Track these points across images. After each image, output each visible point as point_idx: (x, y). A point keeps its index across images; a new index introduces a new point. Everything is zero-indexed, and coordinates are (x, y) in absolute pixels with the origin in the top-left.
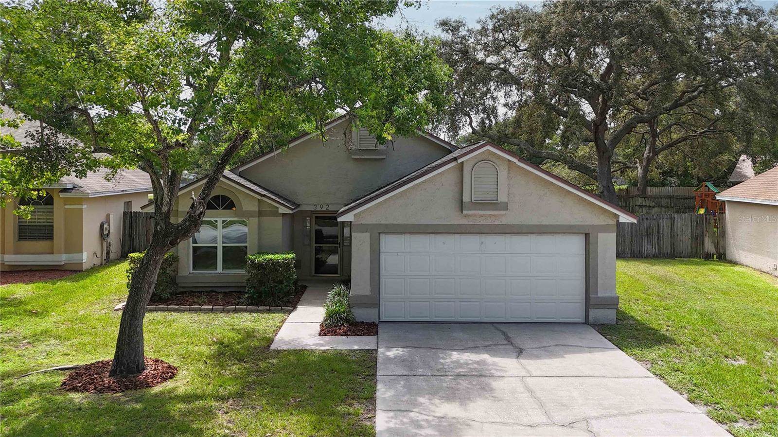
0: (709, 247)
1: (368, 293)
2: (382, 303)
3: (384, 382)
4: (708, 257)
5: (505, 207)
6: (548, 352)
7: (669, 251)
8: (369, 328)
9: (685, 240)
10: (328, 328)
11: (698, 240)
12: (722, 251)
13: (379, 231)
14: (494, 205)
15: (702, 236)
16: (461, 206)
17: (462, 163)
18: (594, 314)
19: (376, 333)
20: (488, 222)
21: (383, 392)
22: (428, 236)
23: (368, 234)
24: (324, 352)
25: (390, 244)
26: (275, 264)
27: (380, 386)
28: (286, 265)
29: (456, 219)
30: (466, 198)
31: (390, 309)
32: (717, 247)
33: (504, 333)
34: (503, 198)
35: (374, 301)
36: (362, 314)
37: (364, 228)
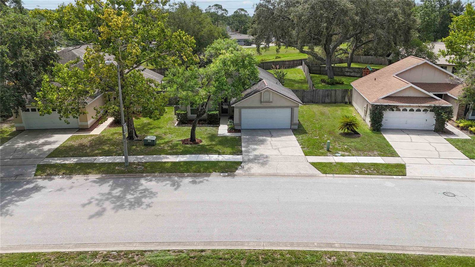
0: (347, 100)
1: (238, 123)
2: (242, 125)
3: (243, 143)
4: (346, 103)
5: (272, 102)
6: (278, 136)
7: (334, 101)
8: (239, 131)
9: (339, 98)
10: (230, 131)
11: (343, 97)
12: (351, 101)
13: (240, 108)
14: (269, 102)
15: (345, 96)
16: (261, 102)
17: (261, 92)
18: (292, 127)
19: (241, 132)
20: (268, 106)
21: (243, 144)
22: (253, 109)
23: (238, 109)
24: (231, 137)
25: (243, 111)
26: (214, 115)
27: (242, 144)
28: (217, 115)
29: (260, 105)
30: (262, 100)
31: (244, 126)
32: (349, 100)
33: (270, 132)
34: (271, 100)
35: (240, 125)
36: (236, 128)
37: (237, 108)
